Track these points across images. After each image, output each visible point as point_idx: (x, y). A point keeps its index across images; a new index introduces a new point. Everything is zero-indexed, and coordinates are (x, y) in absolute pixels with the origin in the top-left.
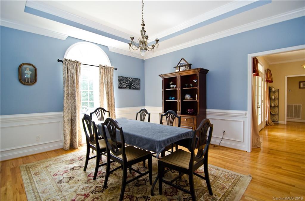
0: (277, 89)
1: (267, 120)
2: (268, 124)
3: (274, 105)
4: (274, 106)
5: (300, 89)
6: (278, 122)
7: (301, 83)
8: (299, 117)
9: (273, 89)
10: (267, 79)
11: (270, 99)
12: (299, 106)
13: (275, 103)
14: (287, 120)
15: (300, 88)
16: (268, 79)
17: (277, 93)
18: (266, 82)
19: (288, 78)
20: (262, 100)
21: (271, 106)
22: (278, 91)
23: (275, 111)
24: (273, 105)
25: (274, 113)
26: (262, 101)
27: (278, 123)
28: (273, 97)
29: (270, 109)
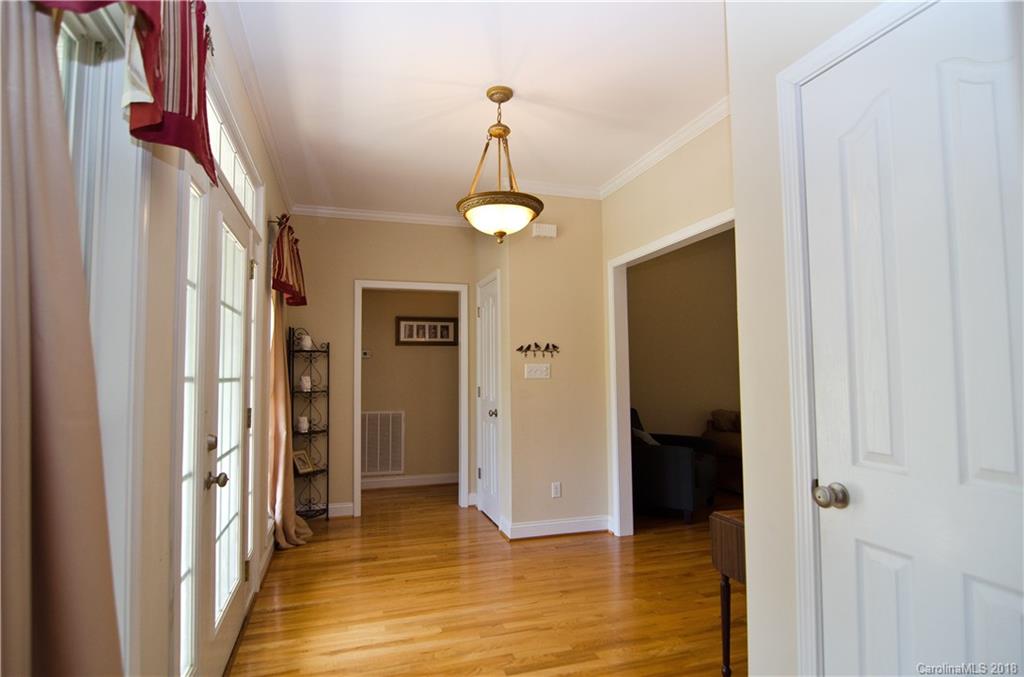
0: (322, 340)
1: (278, 517)
2: (283, 543)
3: (310, 422)
4: (311, 432)
5: (398, 347)
6: (326, 511)
7: (403, 324)
8: (396, 464)
9: (307, 343)
10: (280, 274)
11: (294, 393)
12: (397, 419)
13: (314, 415)
14: (362, 483)
15: (398, 342)
16: (283, 279)
17: (320, 364)
18: (273, 292)
19: (366, 292)
20: (252, 406)
21: (295, 432)
22: (326, 351)
23: (314, 454)
24: (304, 426)
25: (310, 470)
26: (249, 410)
27: (327, 519)
28: (306, 384)
29: (294, 450)
